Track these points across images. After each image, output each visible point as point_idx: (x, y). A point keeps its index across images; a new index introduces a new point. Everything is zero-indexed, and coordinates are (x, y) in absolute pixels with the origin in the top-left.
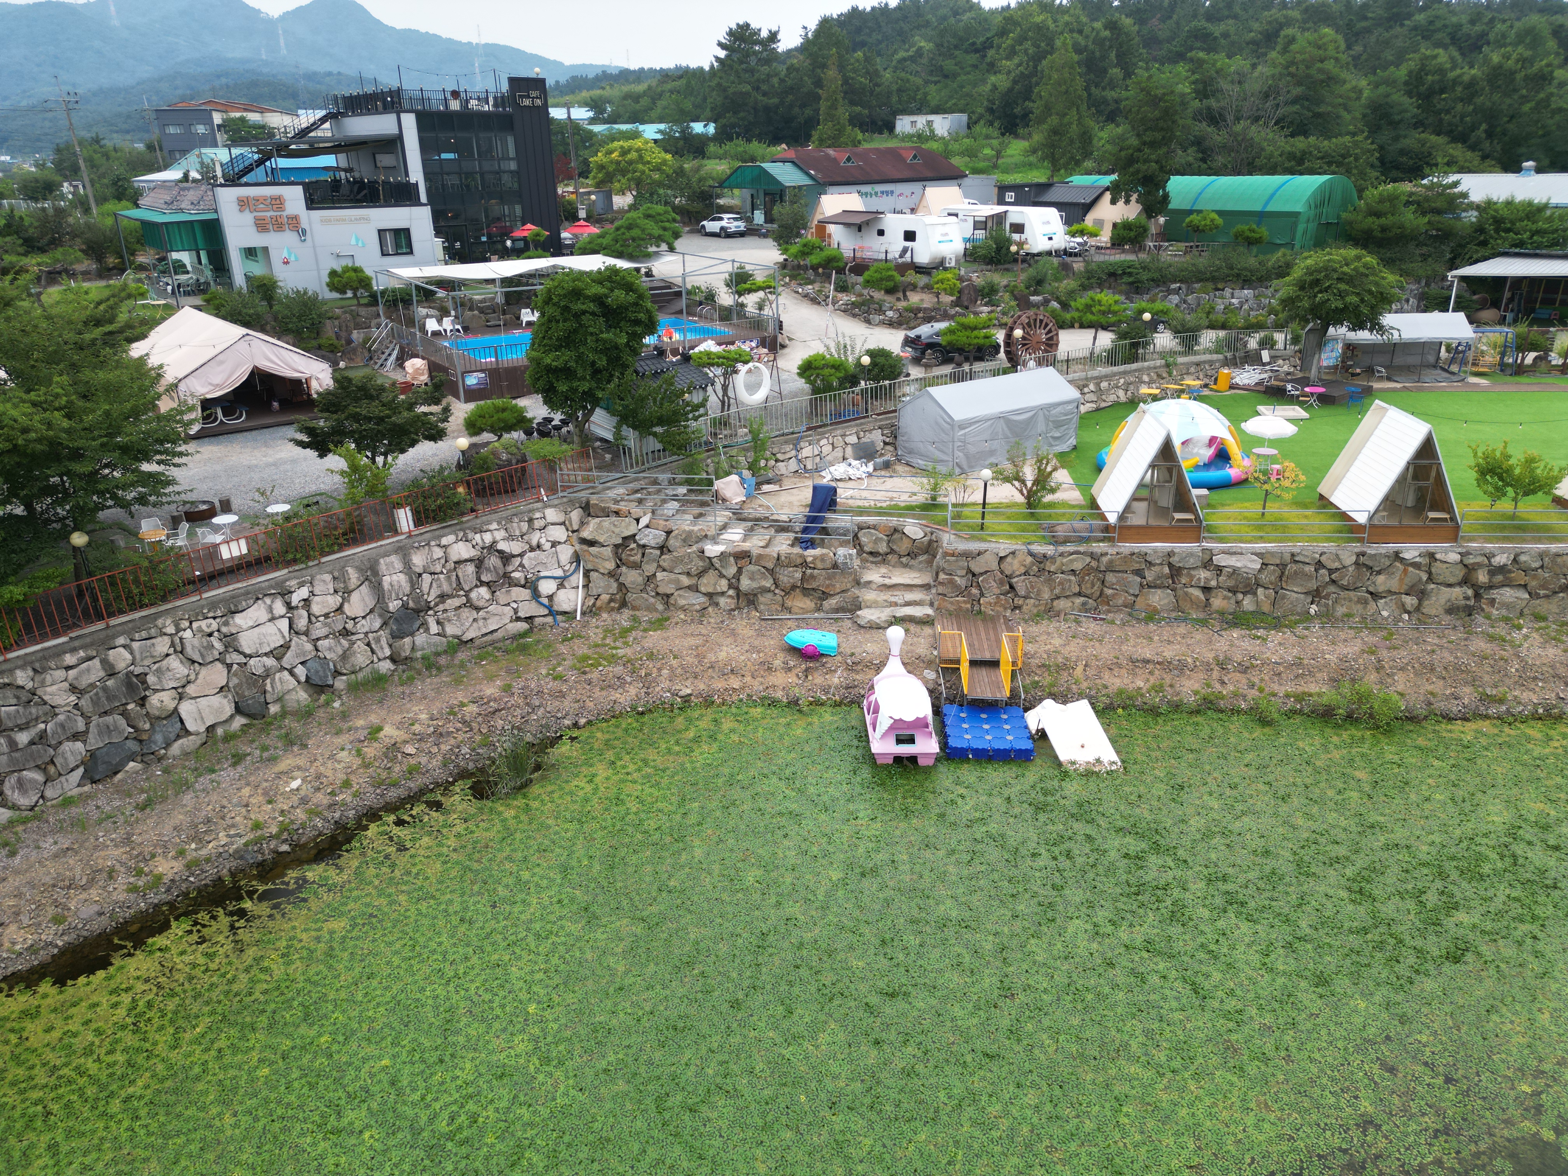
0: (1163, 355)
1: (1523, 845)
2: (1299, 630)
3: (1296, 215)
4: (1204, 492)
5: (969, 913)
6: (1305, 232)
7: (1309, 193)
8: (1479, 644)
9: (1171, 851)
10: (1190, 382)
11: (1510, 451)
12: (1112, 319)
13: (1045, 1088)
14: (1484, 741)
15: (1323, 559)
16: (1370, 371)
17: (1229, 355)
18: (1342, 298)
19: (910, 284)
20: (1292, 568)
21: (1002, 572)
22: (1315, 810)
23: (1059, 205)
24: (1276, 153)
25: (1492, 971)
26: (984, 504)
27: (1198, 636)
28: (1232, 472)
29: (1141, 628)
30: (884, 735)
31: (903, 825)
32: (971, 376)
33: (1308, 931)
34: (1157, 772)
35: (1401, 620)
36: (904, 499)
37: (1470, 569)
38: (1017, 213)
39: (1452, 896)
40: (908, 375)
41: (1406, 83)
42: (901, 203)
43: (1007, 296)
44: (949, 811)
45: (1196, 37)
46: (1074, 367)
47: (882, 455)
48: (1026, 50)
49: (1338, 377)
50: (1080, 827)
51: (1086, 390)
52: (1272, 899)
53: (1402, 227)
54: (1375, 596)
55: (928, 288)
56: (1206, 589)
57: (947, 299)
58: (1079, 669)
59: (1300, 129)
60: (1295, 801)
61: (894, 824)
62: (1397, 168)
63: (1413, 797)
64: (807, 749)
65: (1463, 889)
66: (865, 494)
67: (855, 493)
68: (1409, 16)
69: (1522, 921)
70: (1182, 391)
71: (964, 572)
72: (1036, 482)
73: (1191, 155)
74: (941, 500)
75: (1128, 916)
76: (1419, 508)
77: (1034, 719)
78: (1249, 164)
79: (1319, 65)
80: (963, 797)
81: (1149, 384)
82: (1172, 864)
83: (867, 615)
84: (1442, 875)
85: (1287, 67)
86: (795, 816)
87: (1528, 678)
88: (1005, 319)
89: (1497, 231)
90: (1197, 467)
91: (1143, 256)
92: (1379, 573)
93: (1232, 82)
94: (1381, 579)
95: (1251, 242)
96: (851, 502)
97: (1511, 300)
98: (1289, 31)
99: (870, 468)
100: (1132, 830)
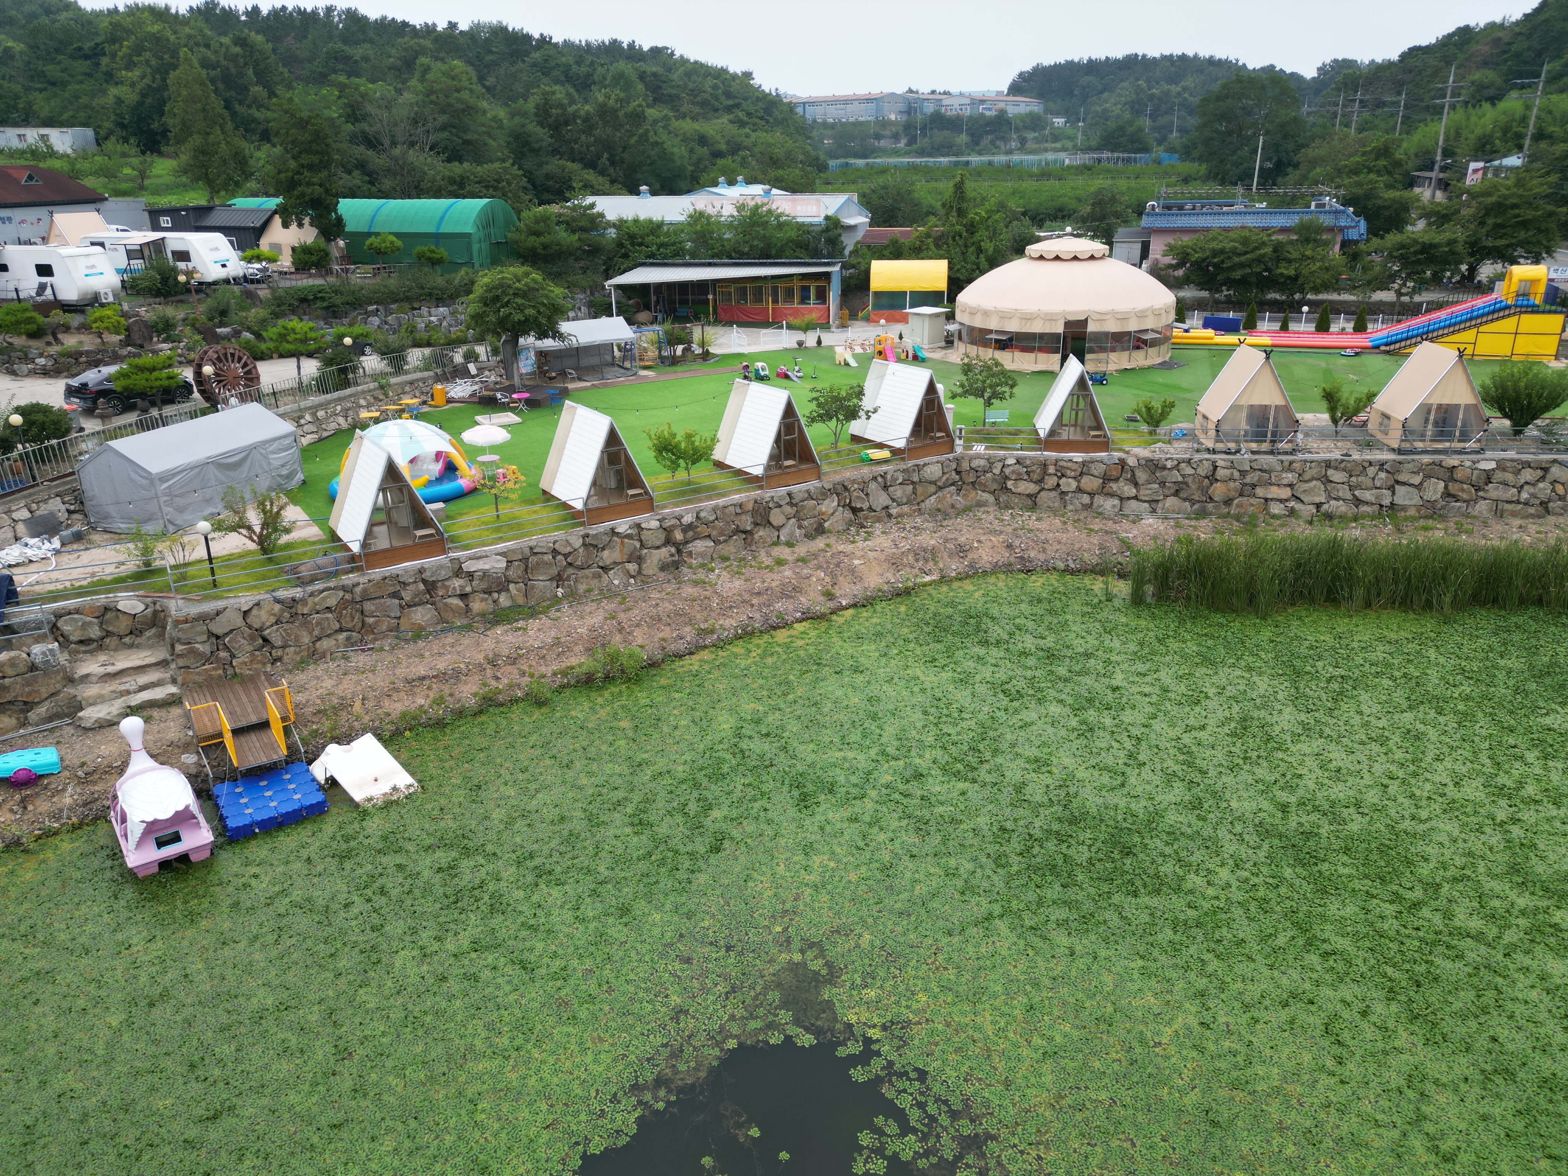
0: (375, 377)
1: (746, 740)
2: (552, 613)
3: (468, 235)
4: (441, 505)
5: (287, 993)
6: (480, 251)
7: (474, 215)
8: (689, 591)
9: (480, 849)
10: (407, 401)
11: (674, 429)
12: (312, 346)
13: (400, 1127)
14: (706, 667)
15: (557, 546)
16: (563, 374)
17: (439, 371)
18: (522, 311)
19: (59, 326)
20: (533, 560)
21: (250, 627)
22: (594, 767)
23: (225, 230)
24: (438, 178)
25: (743, 848)
26: (210, 559)
27: (466, 642)
28: (462, 483)
29: (411, 648)
30: (140, 844)
31: (190, 933)
32: (164, 422)
33: (606, 873)
34: (453, 781)
35: (629, 584)
36: (110, 571)
37: (668, 531)
38: (177, 240)
39: (707, 799)
40: (82, 429)
41: (536, 115)
42: (25, 232)
43: (188, 330)
44: (243, 896)
45: (336, 58)
46: (282, 400)
47: (68, 526)
48: (147, 62)
49: (538, 382)
50: (389, 860)
51: (302, 421)
52: (574, 858)
53: (559, 244)
54: (605, 569)
55: (84, 328)
56: (463, 596)
57: (114, 339)
58: (358, 705)
59: (454, 156)
60: (578, 765)
61: (179, 935)
62: (547, 190)
63: (666, 729)
64: (44, 892)
65: (713, 791)
66: (55, 575)
67: (42, 576)
68: (527, 53)
69: (756, 801)
70: (402, 411)
71: (205, 637)
72: (264, 525)
73: (356, 179)
74: (157, 564)
75: (452, 926)
76: (620, 488)
77: (319, 770)
78: (416, 187)
79: (456, 95)
80: (256, 876)
81: (368, 407)
82: (483, 862)
83: (91, 714)
84: (697, 785)
85: (428, 96)
86: (46, 976)
87: (726, 609)
88: (192, 355)
89: (633, 244)
90: (430, 483)
91: (331, 280)
92: (603, 549)
93: (380, 107)
94: (606, 553)
95: (435, 262)
96: (37, 588)
97: (657, 302)
98: (423, 60)
99: (56, 543)
100: (443, 843)
